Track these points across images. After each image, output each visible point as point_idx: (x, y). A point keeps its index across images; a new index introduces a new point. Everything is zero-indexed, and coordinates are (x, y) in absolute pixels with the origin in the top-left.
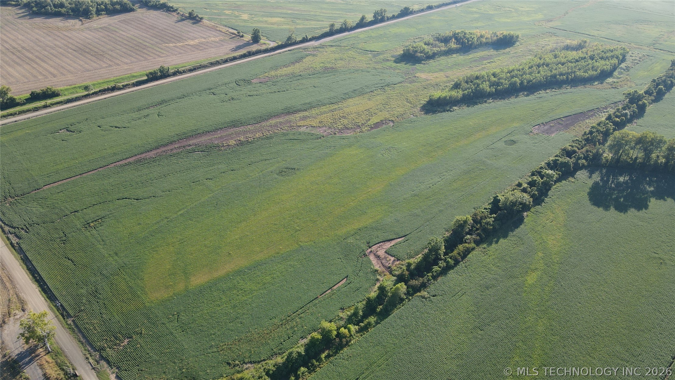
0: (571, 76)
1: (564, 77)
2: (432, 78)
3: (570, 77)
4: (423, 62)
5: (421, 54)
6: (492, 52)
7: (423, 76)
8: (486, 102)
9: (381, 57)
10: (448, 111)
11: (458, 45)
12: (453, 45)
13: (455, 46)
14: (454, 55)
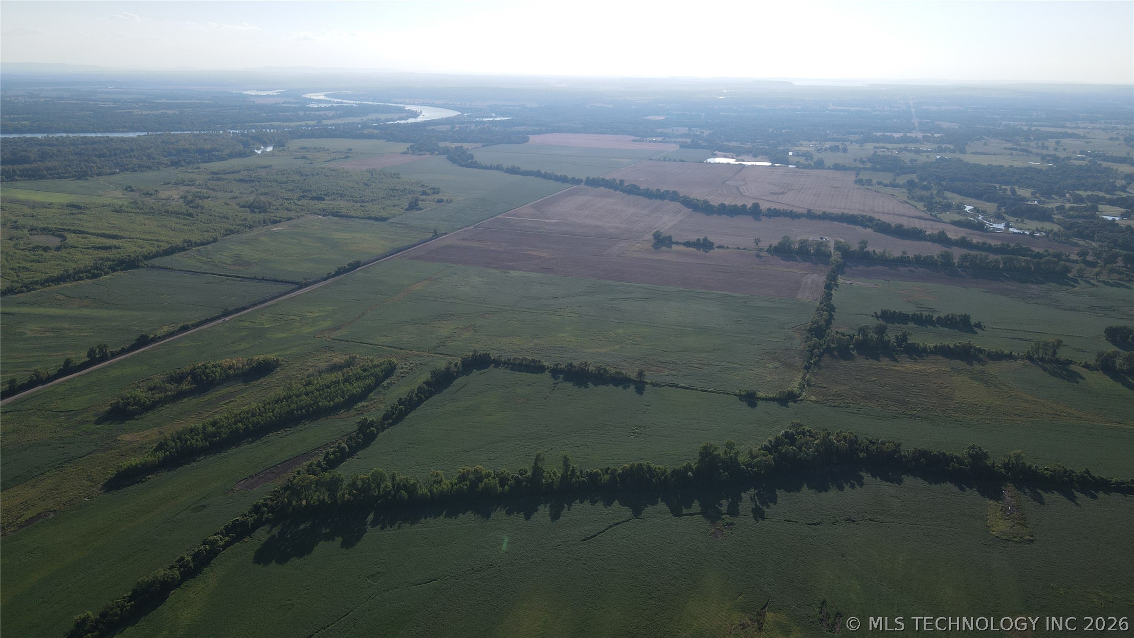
0: (313, 408)
1: (304, 410)
2: (138, 439)
3: (311, 409)
4: (136, 417)
5: (134, 407)
6: (240, 386)
7: (127, 437)
8: (194, 461)
9: (79, 418)
10: (138, 482)
11: (194, 384)
12: (185, 386)
13: (188, 387)
14: (185, 400)
